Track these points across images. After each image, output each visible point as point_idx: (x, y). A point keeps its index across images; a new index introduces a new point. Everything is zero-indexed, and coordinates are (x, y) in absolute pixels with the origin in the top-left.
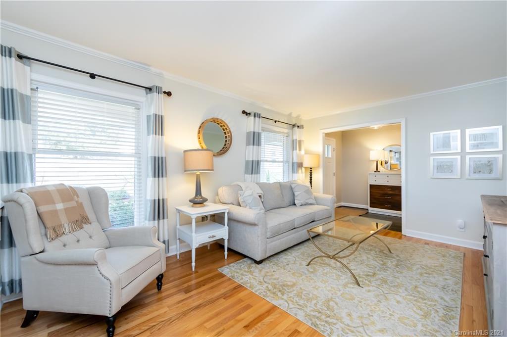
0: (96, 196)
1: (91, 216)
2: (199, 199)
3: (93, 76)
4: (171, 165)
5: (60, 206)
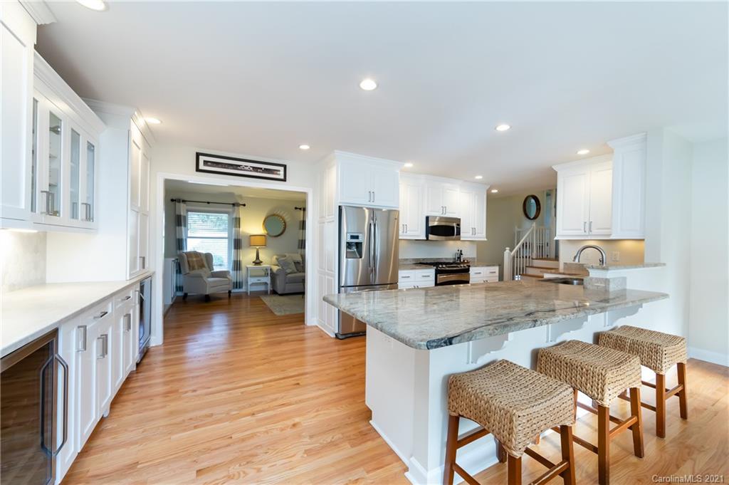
0: (208, 257)
2: (258, 261)
5: (194, 259)
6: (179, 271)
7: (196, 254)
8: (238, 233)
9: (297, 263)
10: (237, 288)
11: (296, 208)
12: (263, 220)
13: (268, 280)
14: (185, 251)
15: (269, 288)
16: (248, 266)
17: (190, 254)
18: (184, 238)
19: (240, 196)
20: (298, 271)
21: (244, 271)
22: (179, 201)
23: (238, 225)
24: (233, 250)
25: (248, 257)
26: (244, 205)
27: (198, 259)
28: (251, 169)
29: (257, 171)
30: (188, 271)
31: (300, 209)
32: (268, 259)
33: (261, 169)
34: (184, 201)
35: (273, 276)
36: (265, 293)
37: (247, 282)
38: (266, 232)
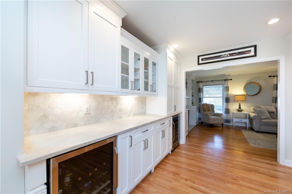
0: (212, 106)
1: (211, 110)
2: (240, 109)
3: (212, 81)
4: (231, 99)
6: (199, 112)
7: (207, 105)
8: (227, 94)
9: (271, 113)
10: (227, 122)
11: (270, 76)
12: (244, 86)
13: (247, 121)
14: (202, 103)
15: (248, 126)
16: (233, 112)
17: (204, 105)
18: (202, 97)
19: (229, 75)
20: (272, 118)
21: (231, 115)
22: (200, 82)
23: (227, 90)
24: (225, 103)
25: (234, 107)
26: (231, 80)
27: (207, 107)
28: (229, 55)
29: (233, 56)
30: (203, 112)
31: (274, 76)
32: (247, 109)
33: (236, 53)
34: (202, 82)
35: (251, 119)
36: (245, 128)
37: (233, 120)
38: (246, 93)
